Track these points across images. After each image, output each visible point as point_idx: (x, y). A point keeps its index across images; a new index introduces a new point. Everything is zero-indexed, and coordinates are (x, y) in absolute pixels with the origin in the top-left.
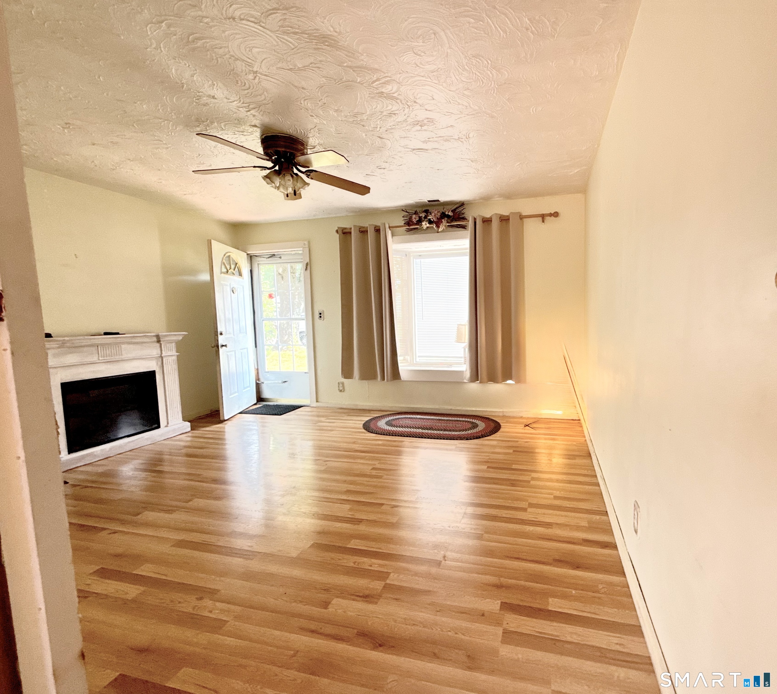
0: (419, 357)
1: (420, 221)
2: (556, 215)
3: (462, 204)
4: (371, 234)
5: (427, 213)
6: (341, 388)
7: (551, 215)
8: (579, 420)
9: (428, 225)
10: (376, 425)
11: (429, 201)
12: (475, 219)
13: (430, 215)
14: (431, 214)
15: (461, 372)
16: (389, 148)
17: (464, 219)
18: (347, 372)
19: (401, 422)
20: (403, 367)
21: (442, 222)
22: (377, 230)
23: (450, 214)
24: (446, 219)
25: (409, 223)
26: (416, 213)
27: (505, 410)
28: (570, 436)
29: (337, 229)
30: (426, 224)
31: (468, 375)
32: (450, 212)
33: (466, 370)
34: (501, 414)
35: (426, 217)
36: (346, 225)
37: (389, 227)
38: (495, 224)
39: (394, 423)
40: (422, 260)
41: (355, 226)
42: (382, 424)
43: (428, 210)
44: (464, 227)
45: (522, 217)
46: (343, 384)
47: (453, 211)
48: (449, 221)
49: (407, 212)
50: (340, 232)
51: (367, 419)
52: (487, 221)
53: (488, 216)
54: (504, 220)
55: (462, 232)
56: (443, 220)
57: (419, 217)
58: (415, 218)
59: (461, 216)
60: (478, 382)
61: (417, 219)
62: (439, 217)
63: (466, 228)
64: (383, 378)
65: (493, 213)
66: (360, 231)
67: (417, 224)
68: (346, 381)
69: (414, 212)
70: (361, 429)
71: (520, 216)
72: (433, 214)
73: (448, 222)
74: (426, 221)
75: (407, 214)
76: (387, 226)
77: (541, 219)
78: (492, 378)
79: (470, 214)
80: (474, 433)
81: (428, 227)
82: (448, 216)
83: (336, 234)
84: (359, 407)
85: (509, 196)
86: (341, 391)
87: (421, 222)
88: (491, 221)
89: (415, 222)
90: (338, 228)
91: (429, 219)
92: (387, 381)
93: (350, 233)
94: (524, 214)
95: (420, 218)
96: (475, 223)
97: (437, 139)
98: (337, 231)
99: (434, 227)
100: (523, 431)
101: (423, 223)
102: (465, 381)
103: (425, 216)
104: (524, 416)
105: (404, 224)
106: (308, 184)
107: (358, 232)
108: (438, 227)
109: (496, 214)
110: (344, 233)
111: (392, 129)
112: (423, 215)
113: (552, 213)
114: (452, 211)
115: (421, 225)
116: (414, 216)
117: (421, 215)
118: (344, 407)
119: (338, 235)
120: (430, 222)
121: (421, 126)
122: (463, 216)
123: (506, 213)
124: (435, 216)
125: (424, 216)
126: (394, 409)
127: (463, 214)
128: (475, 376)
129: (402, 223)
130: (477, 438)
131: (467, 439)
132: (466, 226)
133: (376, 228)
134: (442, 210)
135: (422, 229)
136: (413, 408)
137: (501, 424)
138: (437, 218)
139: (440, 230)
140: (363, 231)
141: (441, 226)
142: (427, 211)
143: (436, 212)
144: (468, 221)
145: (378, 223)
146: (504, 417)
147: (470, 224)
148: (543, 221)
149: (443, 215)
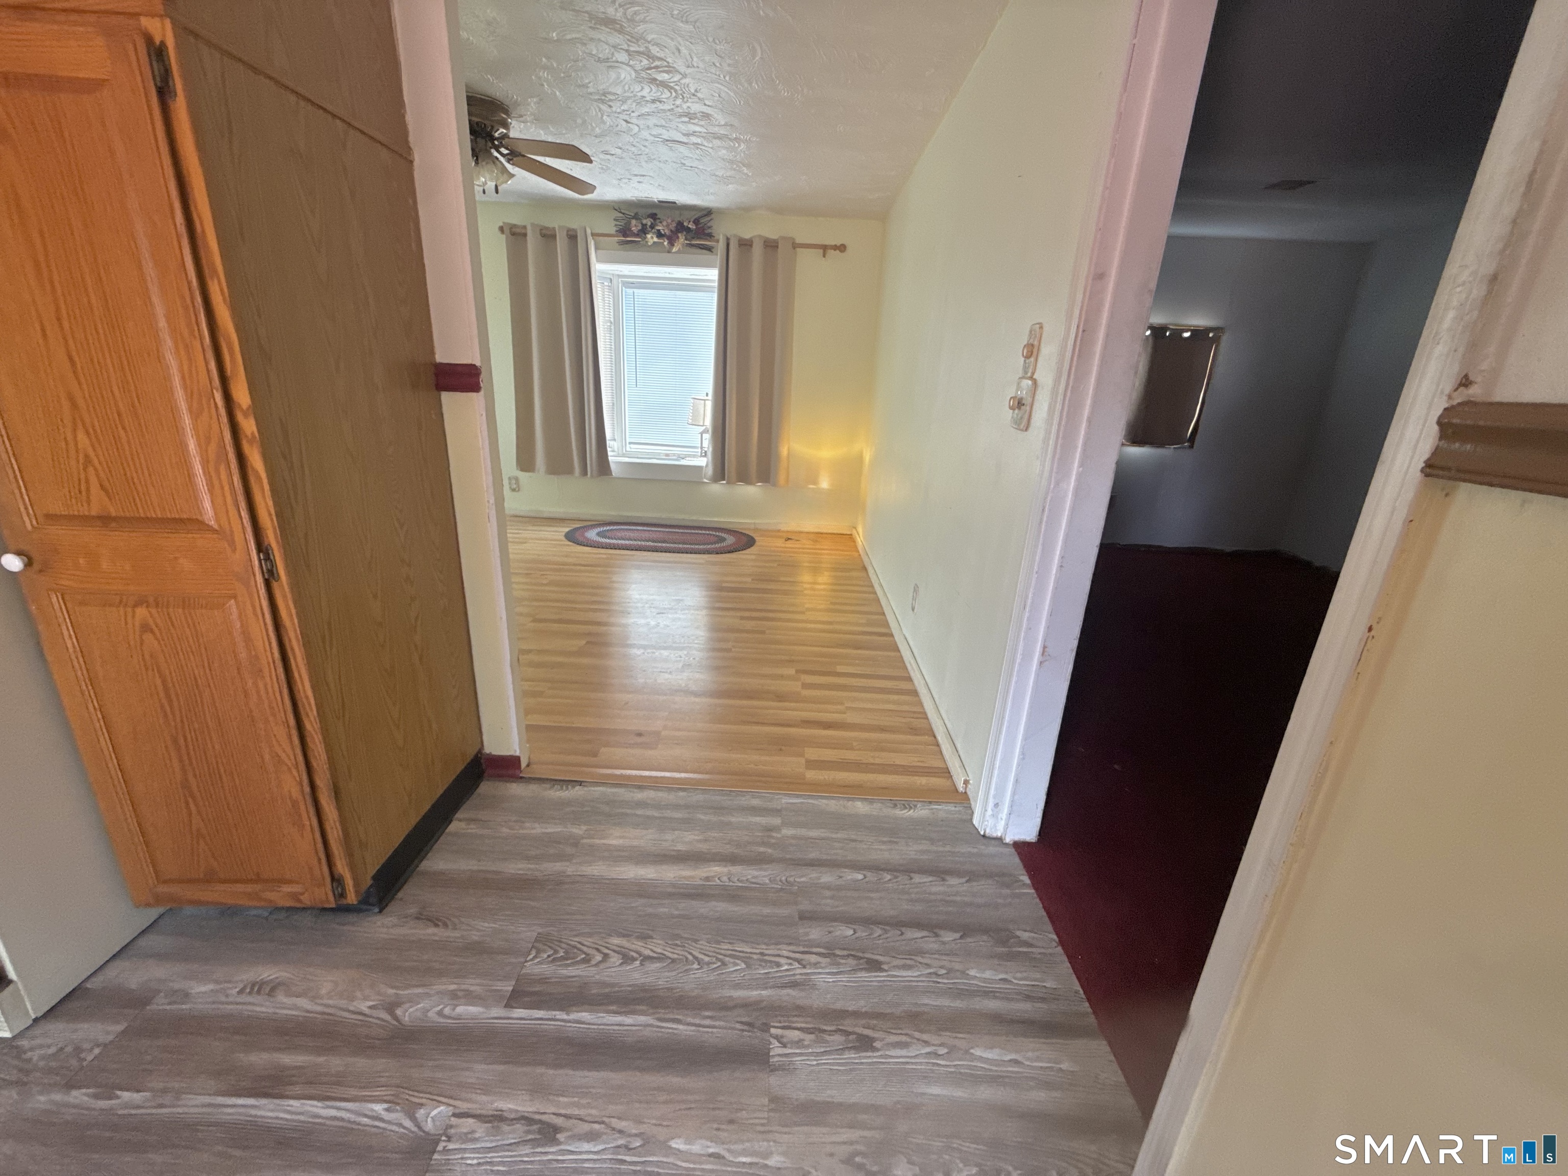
0: (630, 443)
1: (644, 231)
2: (842, 248)
3: (708, 212)
4: (561, 244)
5: (655, 219)
6: (515, 486)
7: (835, 248)
8: (851, 535)
9: (655, 239)
10: (583, 535)
11: (659, 201)
12: (728, 239)
13: (660, 224)
14: (661, 222)
15: (699, 468)
16: (632, 134)
17: (710, 236)
18: (525, 462)
19: (619, 534)
20: (613, 458)
21: (678, 238)
22: (572, 237)
23: (690, 226)
24: (685, 233)
25: (624, 231)
26: (636, 217)
27: (757, 521)
28: (842, 551)
29: (501, 224)
30: (652, 238)
31: (710, 471)
32: (691, 223)
33: (707, 466)
34: (752, 527)
35: (652, 227)
36: (515, 219)
37: (593, 235)
38: (757, 251)
39: (608, 534)
40: (636, 291)
41: (533, 225)
42: (592, 535)
43: (656, 214)
44: (709, 249)
45: (795, 246)
46: (517, 479)
47: (696, 222)
48: (688, 237)
49: (621, 212)
50: (507, 230)
51: (567, 530)
52: (746, 245)
53: (747, 236)
54: (771, 246)
55: (705, 256)
56: (680, 235)
57: (642, 224)
58: (635, 226)
59: (706, 232)
60: (724, 482)
61: (640, 227)
62: (673, 229)
63: (713, 250)
64: (584, 472)
65: (756, 233)
66: (541, 234)
67: (637, 235)
68: (523, 476)
69: (633, 214)
70: (562, 541)
71: (793, 243)
72: (665, 223)
73: (686, 239)
74: (653, 233)
75: (621, 215)
76: (589, 231)
77: (821, 251)
78: (743, 477)
79: (721, 230)
80: (723, 547)
81: (654, 243)
82: (688, 230)
83: (499, 234)
84: (545, 515)
85: (779, 210)
86: (514, 490)
87: (645, 234)
88: (751, 246)
89: (635, 232)
90: (504, 223)
91: (659, 230)
92: (592, 476)
93: (525, 235)
94: (799, 240)
95: (644, 225)
96: (728, 245)
97: (705, 135)
98: (501, 229)
99: (666, 243)
100: (783, 545)
101: (649, 236)
102: (705, 480)
103: (652, 224)
104: (782, 529)
105: (617, 231)
106: (512, 176)
107: (540, 237)
108: (672, 244)
109: (760, 236)
110: (513, 234)
111: (649, 115)
112: (648, 222)
113: (838, 244)
114: (694, 222)
115: (645, 238)
116: (634, 222)
117: (644, 222)
118: (522, 514)
119: (504, 236)
120: (660, 235)
121: (690, 119)
122: (710, 231)
123: (773, 236)
124: (668, 226)
125: (649, 224)
126: (600, 518)
127: (710, 227)
128: (720, 473)
129: (612, 230)
130: (729, 552)
131: (717, 553)
132: (713, 248)
133: (569, 233)
134: (678, 219)
135: (646, 245)
136: (628, 517)
137: (756, 538)
138: (671, 231)
139: (674, 250)
140: (548, 235)
141: (676, 244)
142: (653, 216)
143: (669, 221)
144: (718, 241)
145: (574, 226)
146: (756, 530)
147: (721, 246)
148: (824, 256)
149: (680, 227)
